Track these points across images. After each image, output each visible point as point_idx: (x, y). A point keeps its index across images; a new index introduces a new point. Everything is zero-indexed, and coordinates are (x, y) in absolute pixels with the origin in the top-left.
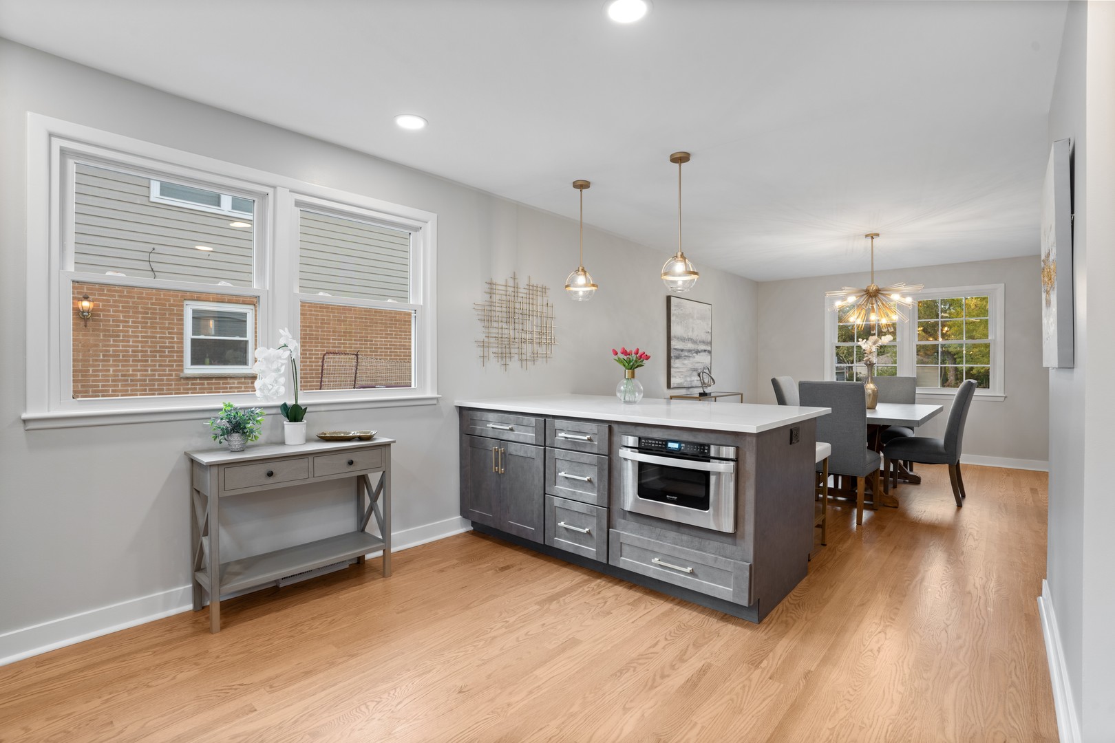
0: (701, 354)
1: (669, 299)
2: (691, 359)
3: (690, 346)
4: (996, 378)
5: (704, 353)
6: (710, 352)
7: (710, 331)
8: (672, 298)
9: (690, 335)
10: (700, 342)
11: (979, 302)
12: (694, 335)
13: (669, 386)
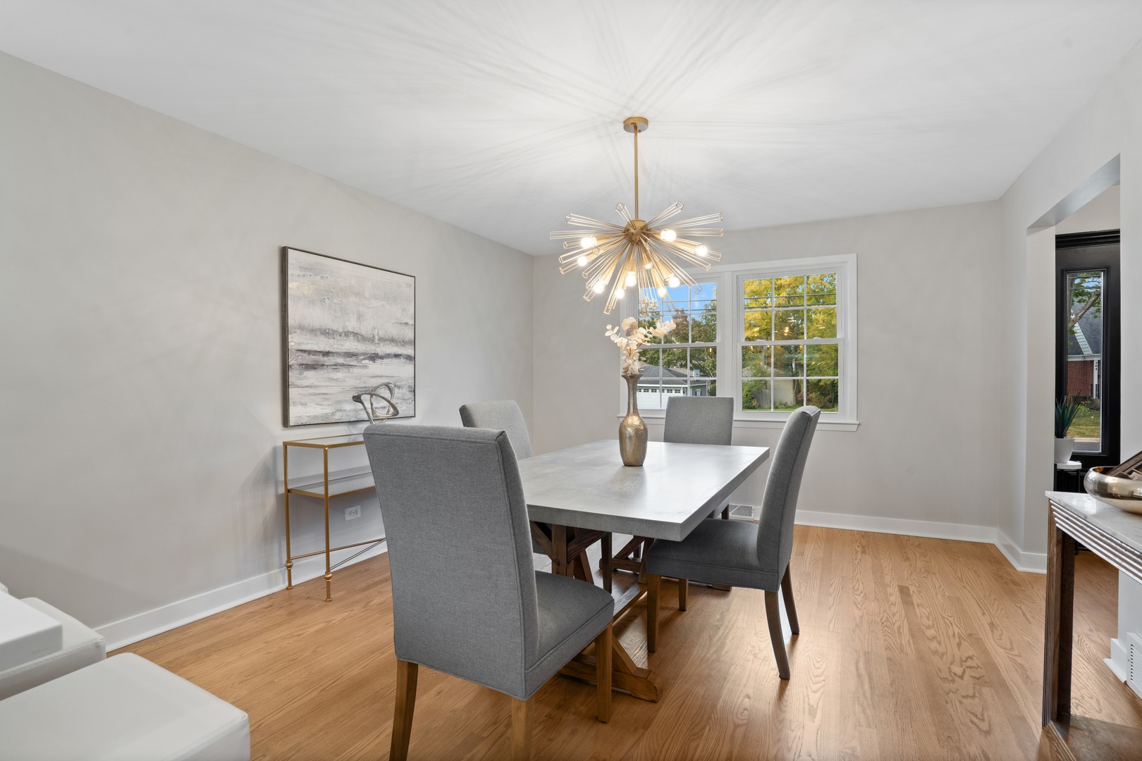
0: (386, 361)
1: (284, 252)
2: (356, 371)
3: (351, 345)
4: (847, 393)
5: (395, 361)
6: (411, 359)
7: (412, 322)
8: (291, 253)
9: (352, 325)
10: (381, 339)
11: (826, 318)
12: (365, 329)
13: (286, 422)
